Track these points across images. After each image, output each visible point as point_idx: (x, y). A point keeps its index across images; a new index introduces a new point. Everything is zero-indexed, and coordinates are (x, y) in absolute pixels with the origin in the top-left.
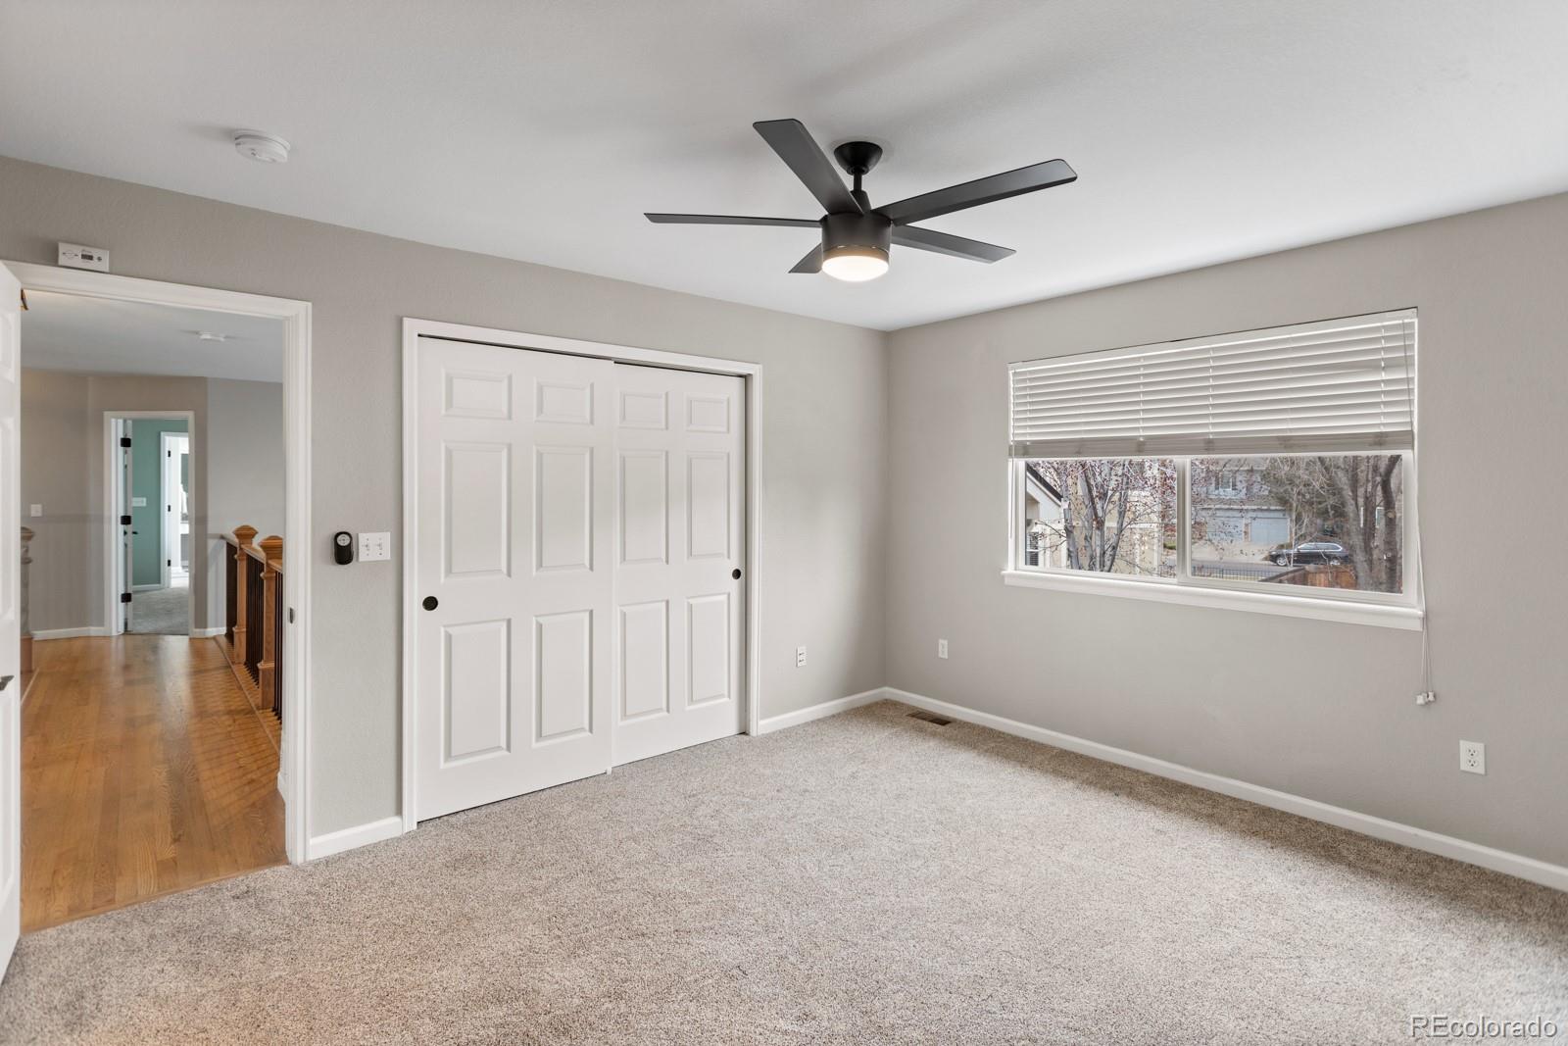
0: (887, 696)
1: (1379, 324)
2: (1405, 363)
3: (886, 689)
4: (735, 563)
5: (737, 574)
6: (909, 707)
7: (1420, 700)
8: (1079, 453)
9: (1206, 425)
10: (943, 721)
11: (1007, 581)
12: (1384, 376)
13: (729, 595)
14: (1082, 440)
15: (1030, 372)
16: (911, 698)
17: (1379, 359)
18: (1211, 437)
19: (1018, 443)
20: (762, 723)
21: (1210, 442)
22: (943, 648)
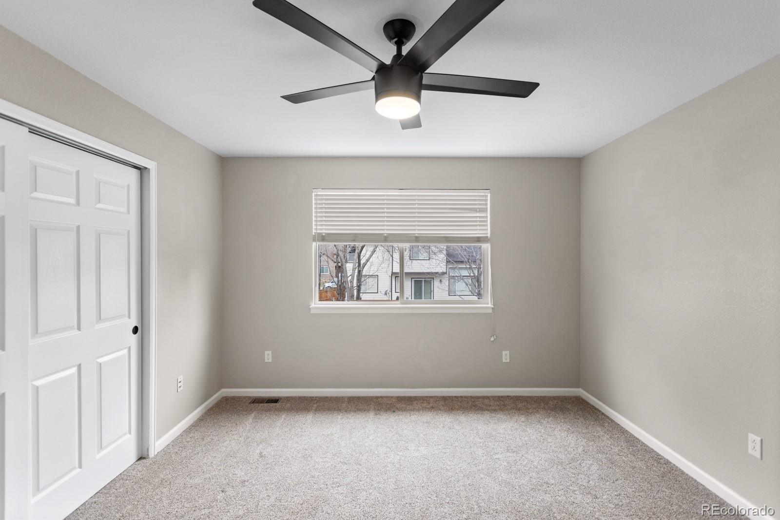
0: (224, 395)
1: (477, 194)
2: (485, 210)
3: (223, 390)
4: (134, 322)
5: (135, 330)
6: (249, 398)
7: (492, 339)
8: (354, 241)
9: (415, 230)
10: (275, 401)
11: (312, 312)
12: (478, 215)
13: (129, 348)
14: (356, 234)
15: (326, 195)
16: (244, 392)
17: (477, 208)
18: (417, 235)
19: (319, 234)
20: (158, 443)
21: (417, 237)
22: (268, 356)
